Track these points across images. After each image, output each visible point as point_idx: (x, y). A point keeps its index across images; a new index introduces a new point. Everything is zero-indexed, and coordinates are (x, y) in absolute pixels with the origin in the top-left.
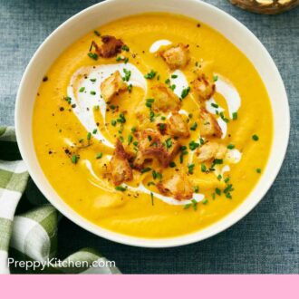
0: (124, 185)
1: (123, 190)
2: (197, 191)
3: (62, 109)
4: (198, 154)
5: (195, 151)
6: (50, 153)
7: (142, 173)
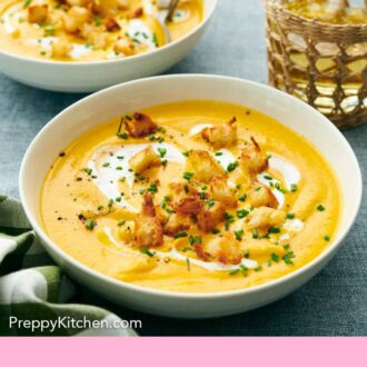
0: (152, 251)
1: (151, 255)
2: (247, 256)
3: (79, 179)
4: (248, 221)
5: (245, 218)
6: (60, 219)
7: (176, 237)
